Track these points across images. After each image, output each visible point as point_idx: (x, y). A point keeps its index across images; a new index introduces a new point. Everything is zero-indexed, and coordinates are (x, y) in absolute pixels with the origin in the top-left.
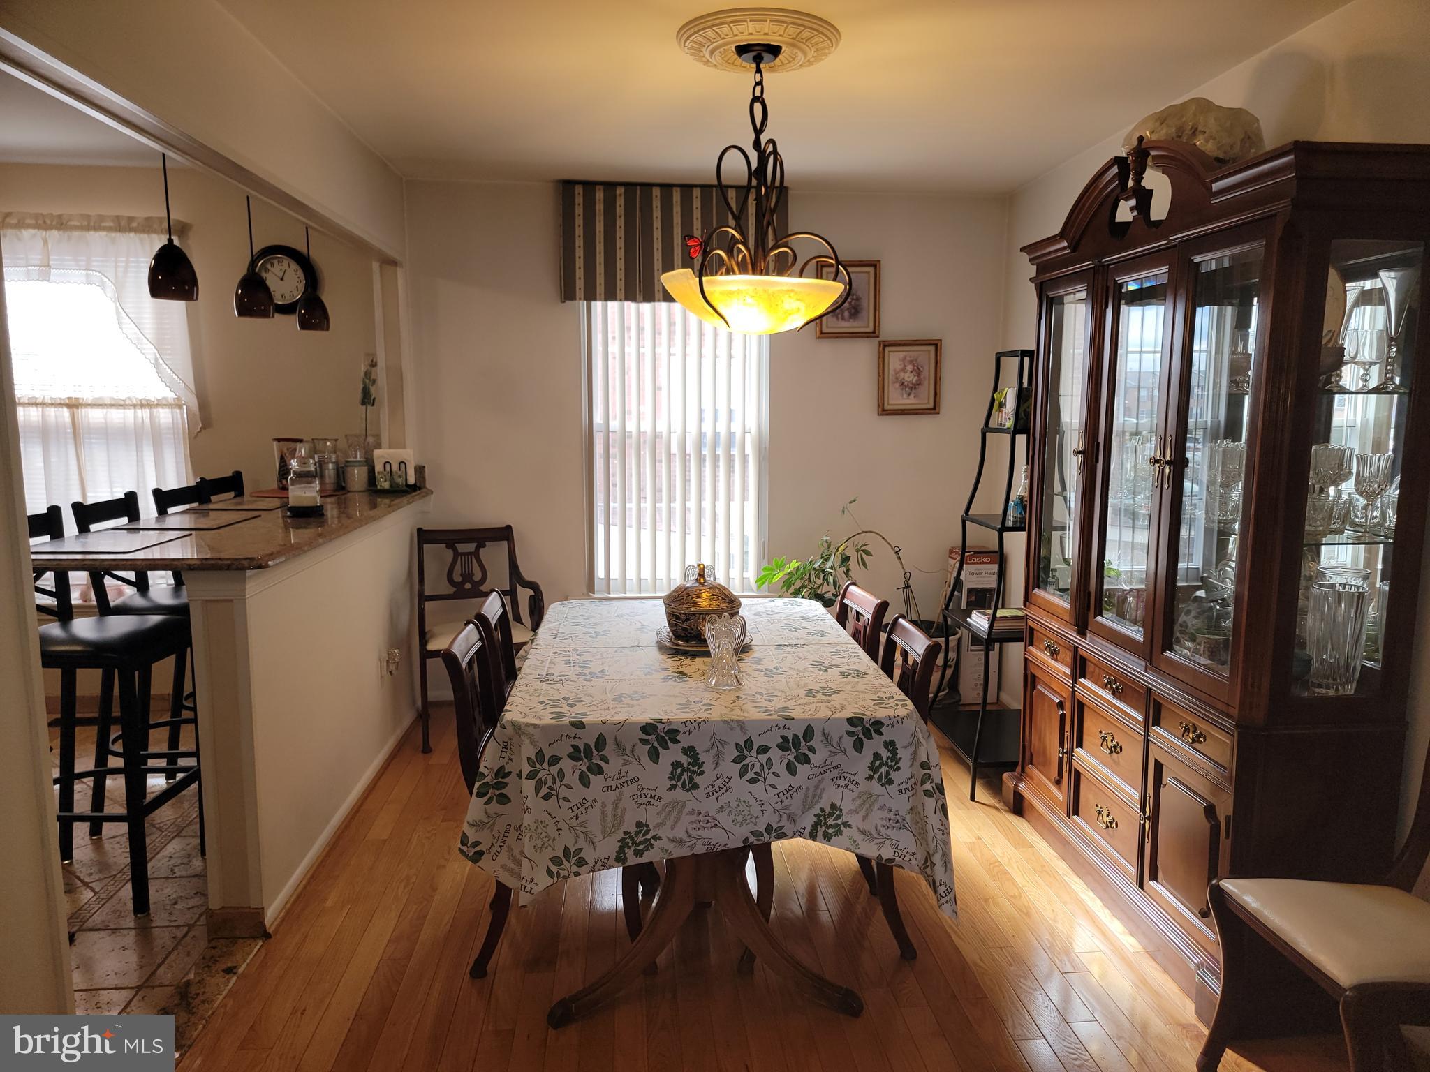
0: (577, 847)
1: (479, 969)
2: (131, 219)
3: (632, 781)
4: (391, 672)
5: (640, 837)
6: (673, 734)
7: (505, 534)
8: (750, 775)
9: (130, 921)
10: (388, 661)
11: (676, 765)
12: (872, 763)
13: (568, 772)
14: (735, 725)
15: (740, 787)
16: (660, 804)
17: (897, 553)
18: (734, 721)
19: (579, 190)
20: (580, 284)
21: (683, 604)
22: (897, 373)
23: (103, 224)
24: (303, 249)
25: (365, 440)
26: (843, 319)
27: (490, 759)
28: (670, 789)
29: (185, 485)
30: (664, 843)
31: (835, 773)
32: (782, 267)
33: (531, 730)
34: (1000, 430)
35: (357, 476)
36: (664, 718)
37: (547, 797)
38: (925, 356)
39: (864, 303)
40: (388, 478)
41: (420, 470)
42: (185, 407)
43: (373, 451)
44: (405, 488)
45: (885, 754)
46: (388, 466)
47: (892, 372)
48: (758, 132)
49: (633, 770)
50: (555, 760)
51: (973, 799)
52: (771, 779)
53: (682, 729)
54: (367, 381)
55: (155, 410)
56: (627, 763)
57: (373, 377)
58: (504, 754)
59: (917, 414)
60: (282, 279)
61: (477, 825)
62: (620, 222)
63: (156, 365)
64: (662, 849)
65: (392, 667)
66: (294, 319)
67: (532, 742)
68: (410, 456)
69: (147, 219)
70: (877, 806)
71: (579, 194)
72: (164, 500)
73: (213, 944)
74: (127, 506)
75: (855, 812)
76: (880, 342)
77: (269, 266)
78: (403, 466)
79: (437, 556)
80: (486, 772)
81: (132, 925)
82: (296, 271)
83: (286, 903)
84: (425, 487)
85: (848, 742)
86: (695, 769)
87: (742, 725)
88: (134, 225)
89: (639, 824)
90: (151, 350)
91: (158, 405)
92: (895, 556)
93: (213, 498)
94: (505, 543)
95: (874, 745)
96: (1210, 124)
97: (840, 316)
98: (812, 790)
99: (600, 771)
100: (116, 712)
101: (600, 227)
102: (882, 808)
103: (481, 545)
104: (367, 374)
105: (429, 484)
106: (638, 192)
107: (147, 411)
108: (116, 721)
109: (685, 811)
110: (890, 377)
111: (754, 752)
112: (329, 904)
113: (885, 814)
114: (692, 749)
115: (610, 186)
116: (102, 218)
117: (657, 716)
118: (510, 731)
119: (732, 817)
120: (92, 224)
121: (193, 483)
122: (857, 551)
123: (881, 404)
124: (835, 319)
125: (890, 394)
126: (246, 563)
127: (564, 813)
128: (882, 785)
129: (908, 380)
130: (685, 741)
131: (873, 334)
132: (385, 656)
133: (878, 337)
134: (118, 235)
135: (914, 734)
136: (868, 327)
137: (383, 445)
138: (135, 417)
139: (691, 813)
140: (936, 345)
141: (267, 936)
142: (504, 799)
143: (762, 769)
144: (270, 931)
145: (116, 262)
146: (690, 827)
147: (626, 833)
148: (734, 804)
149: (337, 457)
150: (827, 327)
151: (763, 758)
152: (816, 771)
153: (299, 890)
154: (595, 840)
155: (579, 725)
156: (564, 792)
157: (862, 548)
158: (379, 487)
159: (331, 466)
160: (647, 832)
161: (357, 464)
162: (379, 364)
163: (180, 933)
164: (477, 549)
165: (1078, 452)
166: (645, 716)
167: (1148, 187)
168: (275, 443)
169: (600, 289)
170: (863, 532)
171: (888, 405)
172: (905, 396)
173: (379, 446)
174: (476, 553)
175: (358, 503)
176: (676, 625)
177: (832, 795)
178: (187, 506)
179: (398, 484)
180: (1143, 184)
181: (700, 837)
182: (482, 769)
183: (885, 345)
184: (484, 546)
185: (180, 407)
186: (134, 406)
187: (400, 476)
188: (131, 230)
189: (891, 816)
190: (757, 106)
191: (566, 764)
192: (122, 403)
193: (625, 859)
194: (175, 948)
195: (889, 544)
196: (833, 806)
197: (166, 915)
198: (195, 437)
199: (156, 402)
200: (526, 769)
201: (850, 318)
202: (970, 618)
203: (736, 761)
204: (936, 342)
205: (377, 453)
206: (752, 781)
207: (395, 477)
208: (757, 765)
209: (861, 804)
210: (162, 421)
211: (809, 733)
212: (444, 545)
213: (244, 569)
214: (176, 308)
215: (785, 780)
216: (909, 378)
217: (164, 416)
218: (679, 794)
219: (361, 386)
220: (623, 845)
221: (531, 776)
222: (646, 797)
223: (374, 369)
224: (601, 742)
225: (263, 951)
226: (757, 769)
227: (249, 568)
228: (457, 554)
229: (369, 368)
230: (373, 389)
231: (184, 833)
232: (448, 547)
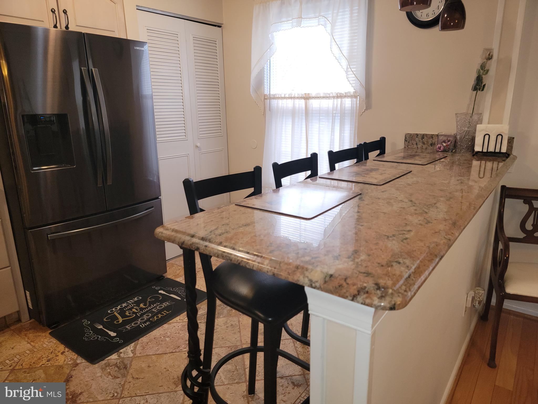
25: (471, 117)
41: (510, 141)
42: (358, 97)
43: (476, 126)
44: (498, 155)
46: (486, 137)
54: (482, 70)
55: (343, 100)
57: (487, 68)
63: (347, 72)
68: (506, 129)
78: (499, 137)
84: (513, 155)
90: (344, 63)
100: (261, 343)
104: (483, 65)
105: (517, 153)
107: (339, 100)
108: (261, 349)
138: (333, 104)
162: (493, 57)
185: (356, 97)
186: (334, 97)
192: (328, 96)
198: (362, 115)
205: (479, 127)
210: (347, 106)
212: (522, 201)
217: (348, 102)
228: (532, 209)
229: (485, 60)
232: (525, 203)
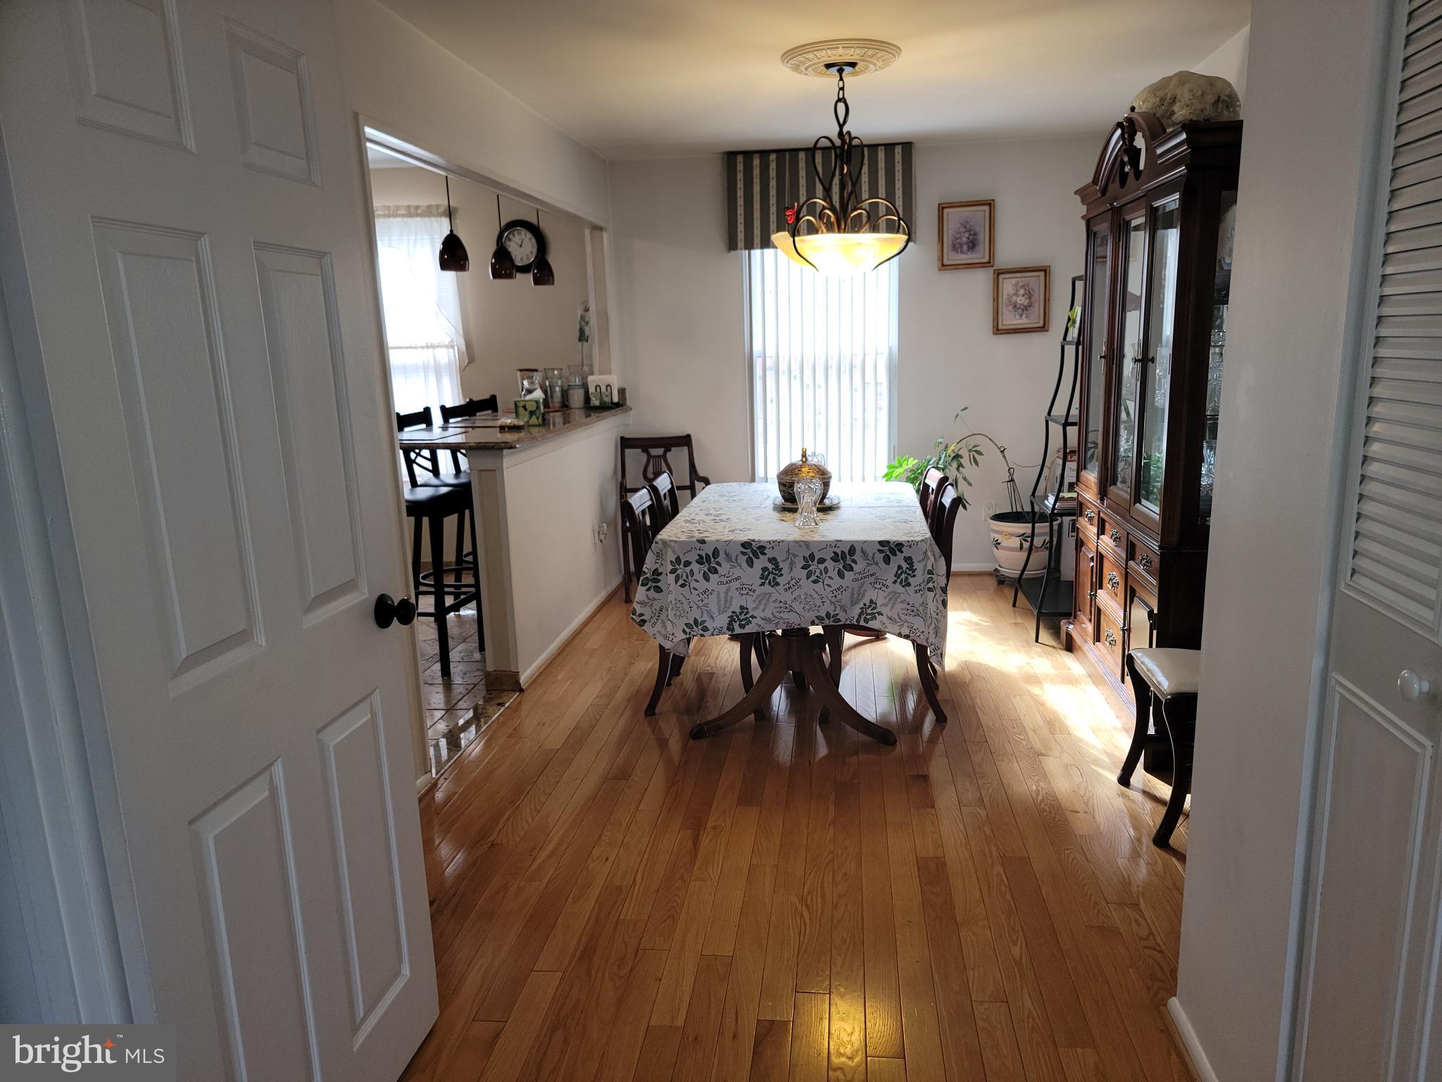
0: (702, 619)
1: (651, 711)
2: (417, 207)
3: (737, 579)
4: (601, 541)
5: (741, 616)
6: (762, 549)
7: (685, 441)
8: (813, 578)
9: (440, 680)
10: (599, 533)
11: (765, 569)
12: (897, 573)
13: (696, 571)
14: (802, 544)
15: (807, 585)
16: (755, 595)
17: (1002, 452)
18: (802, 541)
19: (740, 159)
20: (741, 236)
21: (788, 475)
22: (1010, 296)
23: (399, 212)
24: (534, 221)
25: (582, 369)
26: (962, 252)
27: (650, 563)
28: (761, 585)
29: (457, 404)
30: (758, 621)
31: (872, 579)
32: (856, 227)
33: (672, 544)
34: (1070, 343)
35: (577, 398)
36: (757, 539)
37: (683, 586)
38: (1036, 281)
39: (981, 237)
40: (599, 397)
41: (622, 392)
42: (456, 347)
43: (587, 377)
44: (610, 405)
45: (905, 565)
46: (598, 388)
47: (1005, 297)
48: (841, 126)
49: (737, 572)
50: (687, 564)
51: (1037, 641)
52: (827, 581)
53: (768, 546)
54: (583, 323)
55: (436, 350)
56: (733, 567)
57: (587, 319)
58: (657, 561)
59: (1027, 332)
60: (521, 246)
61: (641, 603)
62: (773, 183)
64: (757, 624)
65: (602, 537)
66: (530, 277)
67: (674, 552)
68: (615, 380)
69: (429, 207)
70: (899, 600)
71: (740, 162)
72: (447, 413)
73: (490, 692)
74: (424, 417)
75: (886, 605)
76: (995, 270)
77: (511, 236)
78: (609, 388)
79: (635, 458)
80: (647, 571)
81: (441, 682)
82: (530, 239)
83: (533, 675)
84: (626, 405)
85: (879, 557)
86: (777, 572)
87: (807, 544)
88: (419, 211)
89: (742, 607)
91: (438, 347)
92: (1001, 455)
93: (478, 414)
94: (686, 448)
95: (898, 560)
96: (1185, 95)
97: (959, 250)
98: (856, 589)
99: (716, 572)
101: (757, 188)
102: (903, 602)
103: (668, 450)
104: (582, 318)
105: (629, 403)
106: (787, 157)
109: (771, 600)
110: (1004, 301)
111: (815, 562)
112: (559, 678)
113: (905, 606)
114: (774, 559)
115: (764, 154)
116: (398, 208)
117: (752, 538)
118: (660, 545)
119: (802, 606)
120: (391, 213)
121: (462, 403)
122: (970, 451)
123: (996, 326)
124: (955, 253)
125: (1004, 316)
126: (503, 445)
127: (694, 597)
128: (903, 586)
129: (1020, 303)
130: (770, 553)
131: (988, 264)
132: (597, 528)
133: (993, 266)
134: (409, 220)
135: (925, 553)
136: (984, 258)
137: (595, 372)
138: (423, 356)
139: (775, 601)
140: (1045, 271)
141: (522, 690)
142: (658, 590)
143: (821, 574)
144: (524, 688)
145: (408, 240)
146: (775, 610)
147: (733, 612)
148: (803, 597)
149: (562, 382)
150: (948, 260)
151: (822, 567)
152: (857, 576)
153: (540, 671)
154: (714, 616)
155: (702, 542)
156: (693, 584)
157: (974, 449)
158: (592, 405)
159: (558, 389)
160: (747, 613)
161: (577, 387)
162: (591, 309)
163: (470, 688)
164: (665, 453)
165: (1104, 357)
166: (744, 537)
167: (1138, 147)
168: (519, 373)
169: (757, 240)
170: (973, 435)
171: (1002, 325)
172: (1018, 317)
173: (592, 373)
174: (664, 456)
175: (577, 415)
176: (784, 491)
177: (871, 594)
178: (459, 419)
179: (605, 403)
180: (1135, 144)
181: (781, 618)
182: (644, 569)
183: (999, 273)
184: (670, 450)
185: (453, 347)
186: (423, 348)
187: (607, 396)
188: (418, 215)
189: (909, 607)
190: (841, 106)
191: (695, 566)
193: (733, 630)
194: (467, 693)
195: (995, 444)
196: (871, 601)
197: (461, 679)
198: (464, 369)
199: (437, 344)
200: (670, 567)
201: (968, 251)
202: (1047, 500)
203: (804, 568)
204: (1045, 268)
205: (590, 378)
206: (815, 582)
207: (604, 397)
208: (818, 571)
209: (890, 600)
211: (852, 550)
212: (640, 450)
213: (501, 449)
214: (450, 275)
215: (837, 583)
216: (1022, 301)
218: (767, 588)
219: (578, 327)
220: (732, 620)
221: (673, 572)
222: (745, 590)
223: (587, 314)
224: (716, 553)
225: (519, 697)
226: (818, 574)
227: (505, 448)
228: (650, 457)
229: (583, 312)
230: (587, 329)
231: (467, 640)
232: (643, 451)
